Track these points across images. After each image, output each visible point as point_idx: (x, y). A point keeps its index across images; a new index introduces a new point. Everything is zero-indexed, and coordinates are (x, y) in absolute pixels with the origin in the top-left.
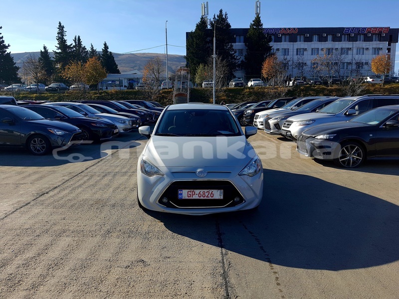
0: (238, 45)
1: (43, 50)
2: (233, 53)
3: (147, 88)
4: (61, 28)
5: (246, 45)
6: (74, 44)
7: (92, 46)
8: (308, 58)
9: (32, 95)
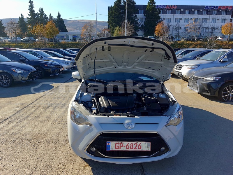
0: (140, 15)
1: (21, 17)
2: (137, 20)
3: (84, 41)
4: (31, 2)
5: (145, 15)
6: (39, 13)
7: (50, 14)
8: (182, 24)
9: (13, 45)
